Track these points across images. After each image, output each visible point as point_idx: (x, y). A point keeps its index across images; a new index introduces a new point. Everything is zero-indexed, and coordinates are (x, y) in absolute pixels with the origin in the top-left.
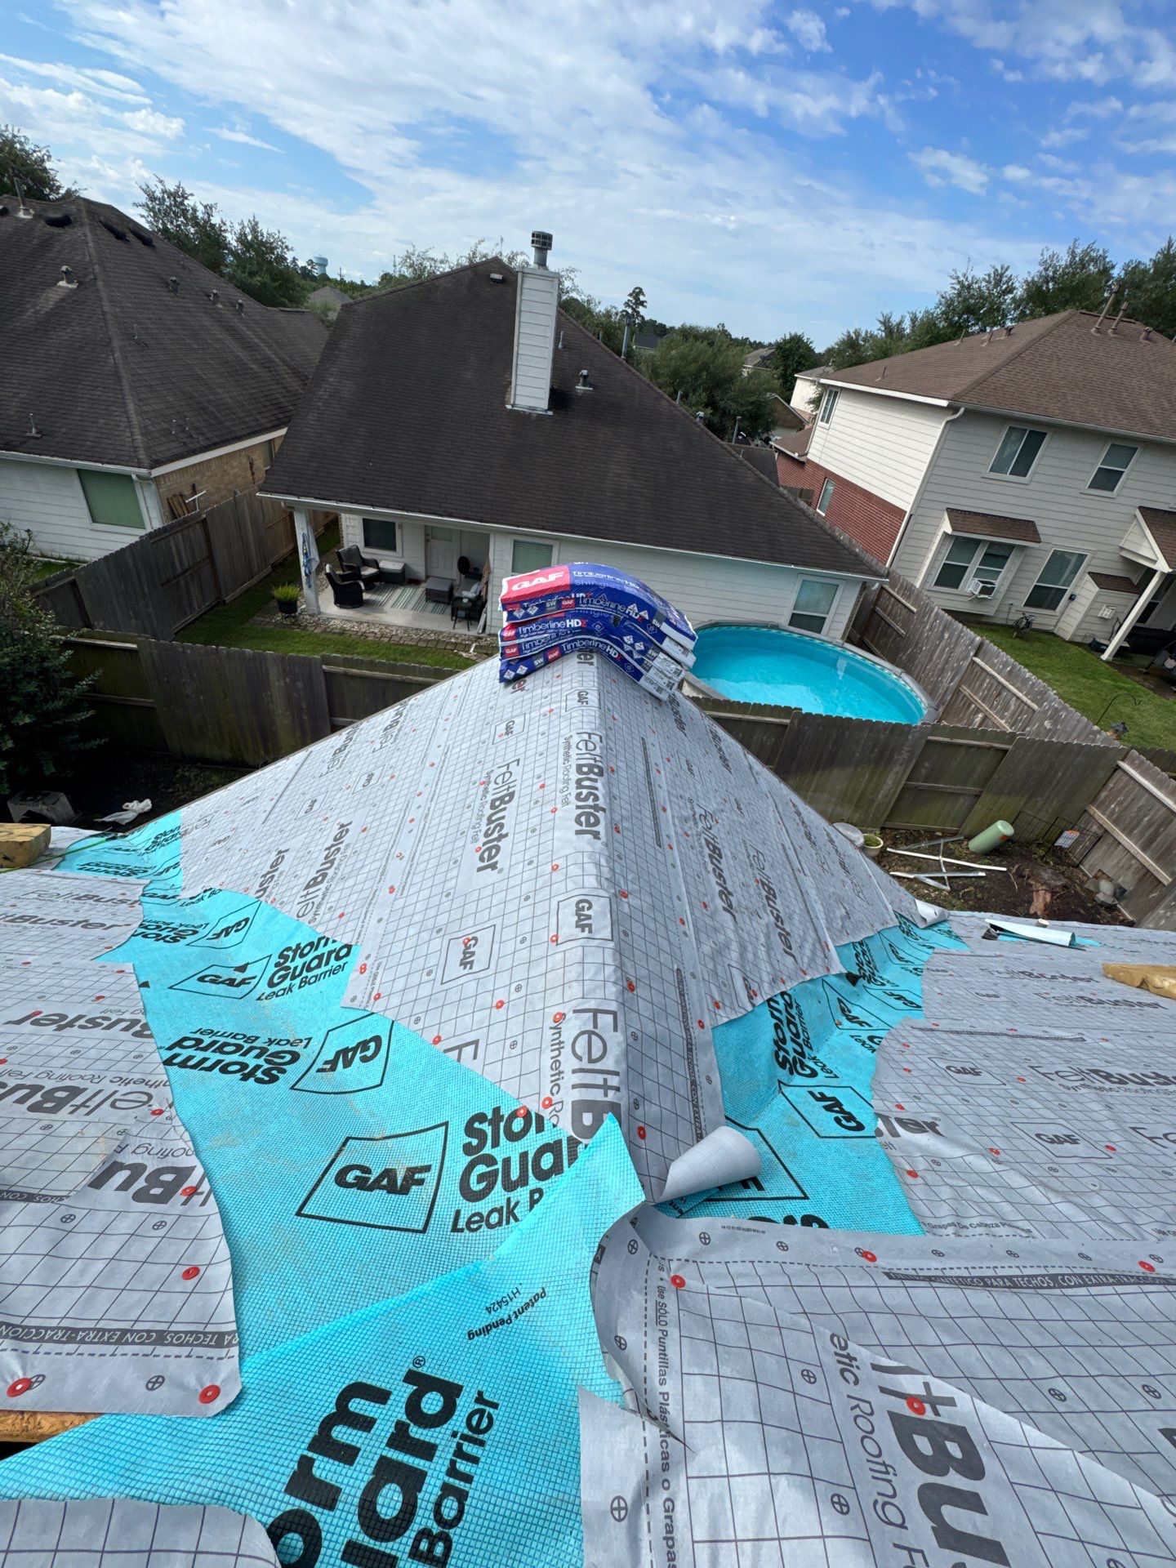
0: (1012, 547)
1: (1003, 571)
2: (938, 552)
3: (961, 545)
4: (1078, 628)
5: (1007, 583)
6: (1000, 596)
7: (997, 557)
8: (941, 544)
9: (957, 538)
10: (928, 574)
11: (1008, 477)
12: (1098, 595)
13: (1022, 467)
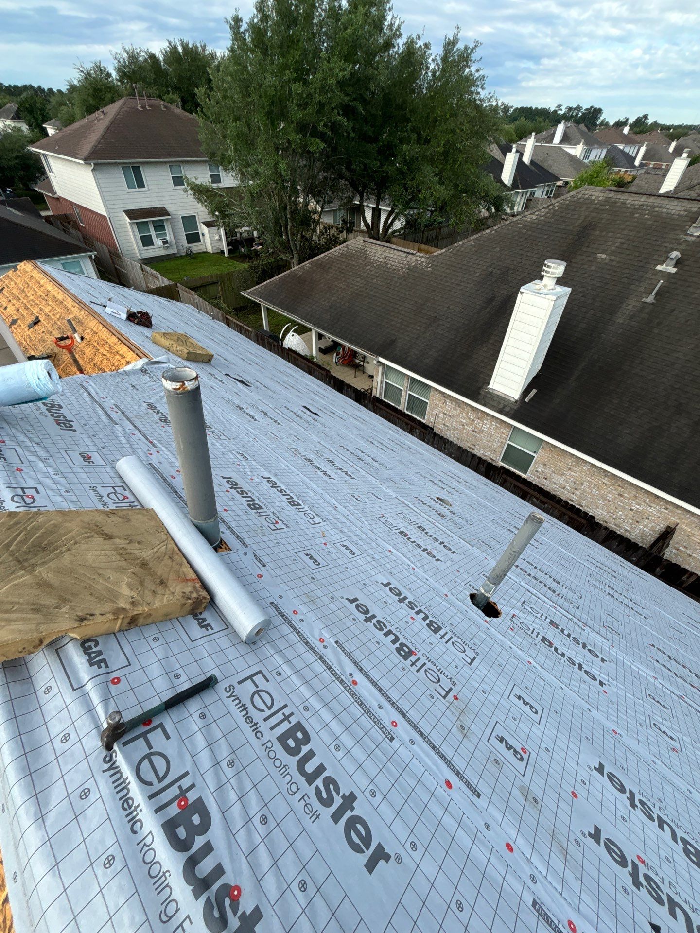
0: (162, 220)
1: (167, 231)
2: (133, 232)
3: (141, 226)
4: (212, 247)
5: (172, 236)
6: (174, 242)
7: (159, 227)
8: (132, 228)
9: (137, 223)
10: (137, 243)
11: (138, 189)
12: (209, 231)
13: (141, 185)
